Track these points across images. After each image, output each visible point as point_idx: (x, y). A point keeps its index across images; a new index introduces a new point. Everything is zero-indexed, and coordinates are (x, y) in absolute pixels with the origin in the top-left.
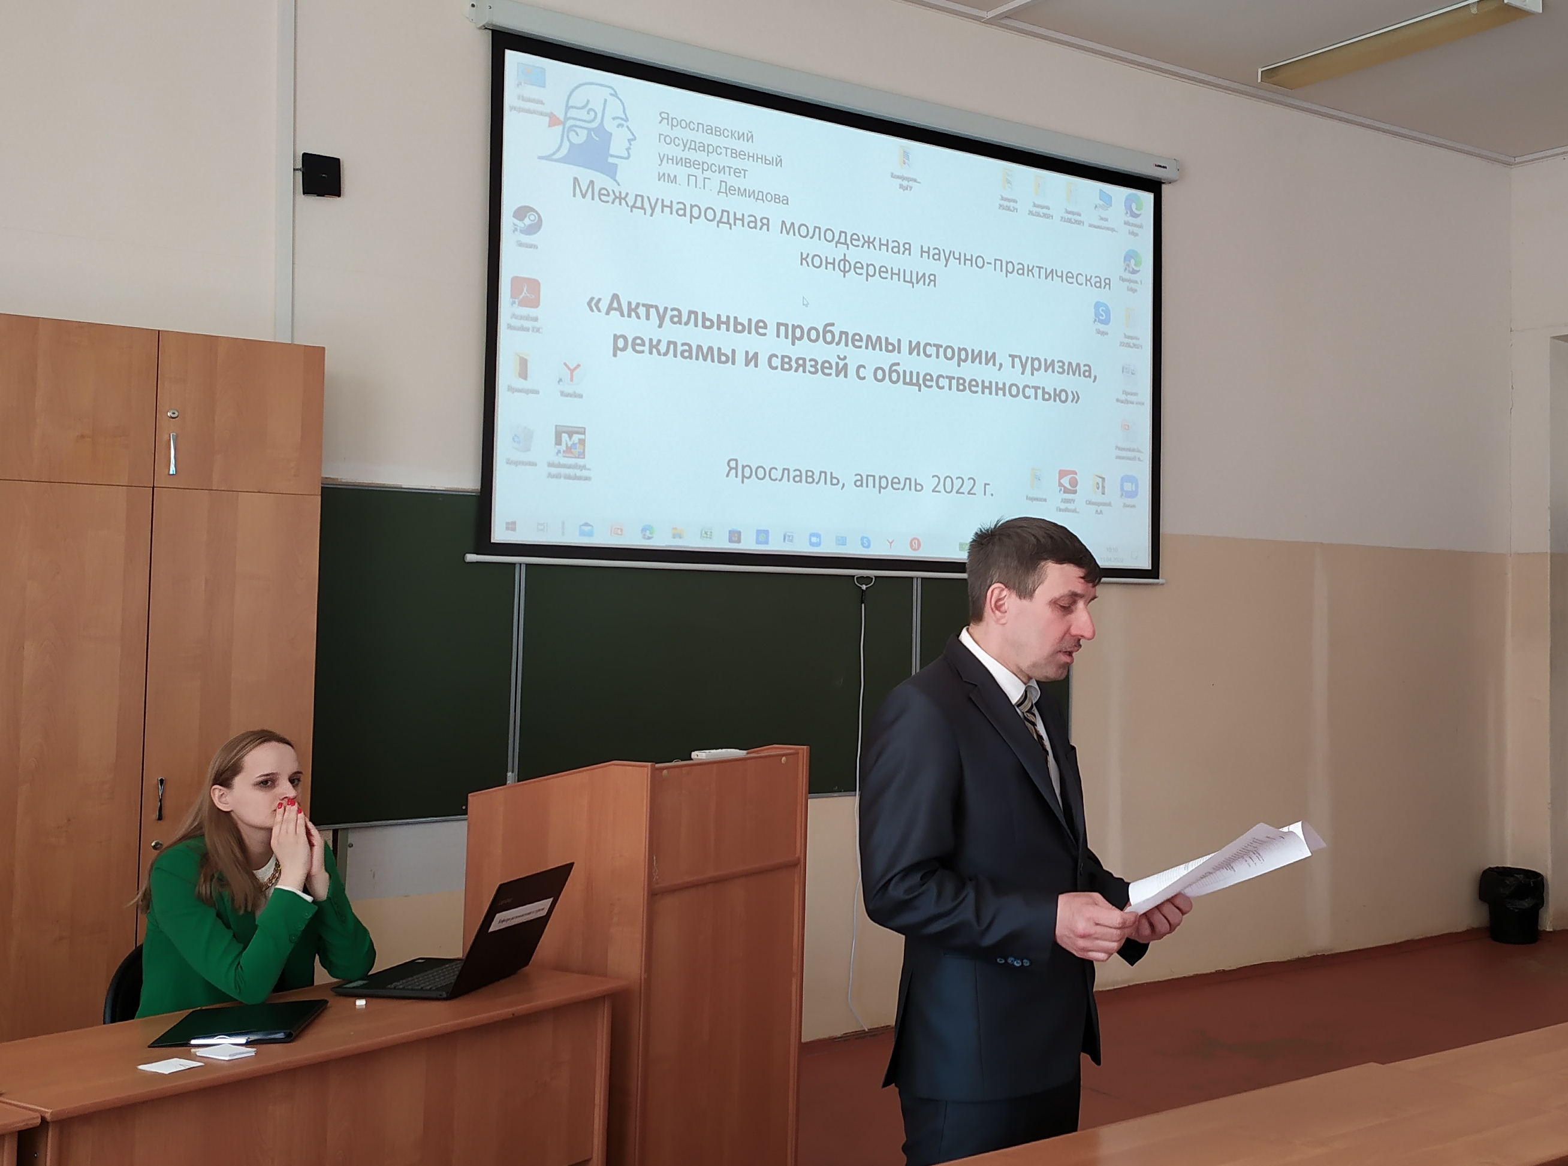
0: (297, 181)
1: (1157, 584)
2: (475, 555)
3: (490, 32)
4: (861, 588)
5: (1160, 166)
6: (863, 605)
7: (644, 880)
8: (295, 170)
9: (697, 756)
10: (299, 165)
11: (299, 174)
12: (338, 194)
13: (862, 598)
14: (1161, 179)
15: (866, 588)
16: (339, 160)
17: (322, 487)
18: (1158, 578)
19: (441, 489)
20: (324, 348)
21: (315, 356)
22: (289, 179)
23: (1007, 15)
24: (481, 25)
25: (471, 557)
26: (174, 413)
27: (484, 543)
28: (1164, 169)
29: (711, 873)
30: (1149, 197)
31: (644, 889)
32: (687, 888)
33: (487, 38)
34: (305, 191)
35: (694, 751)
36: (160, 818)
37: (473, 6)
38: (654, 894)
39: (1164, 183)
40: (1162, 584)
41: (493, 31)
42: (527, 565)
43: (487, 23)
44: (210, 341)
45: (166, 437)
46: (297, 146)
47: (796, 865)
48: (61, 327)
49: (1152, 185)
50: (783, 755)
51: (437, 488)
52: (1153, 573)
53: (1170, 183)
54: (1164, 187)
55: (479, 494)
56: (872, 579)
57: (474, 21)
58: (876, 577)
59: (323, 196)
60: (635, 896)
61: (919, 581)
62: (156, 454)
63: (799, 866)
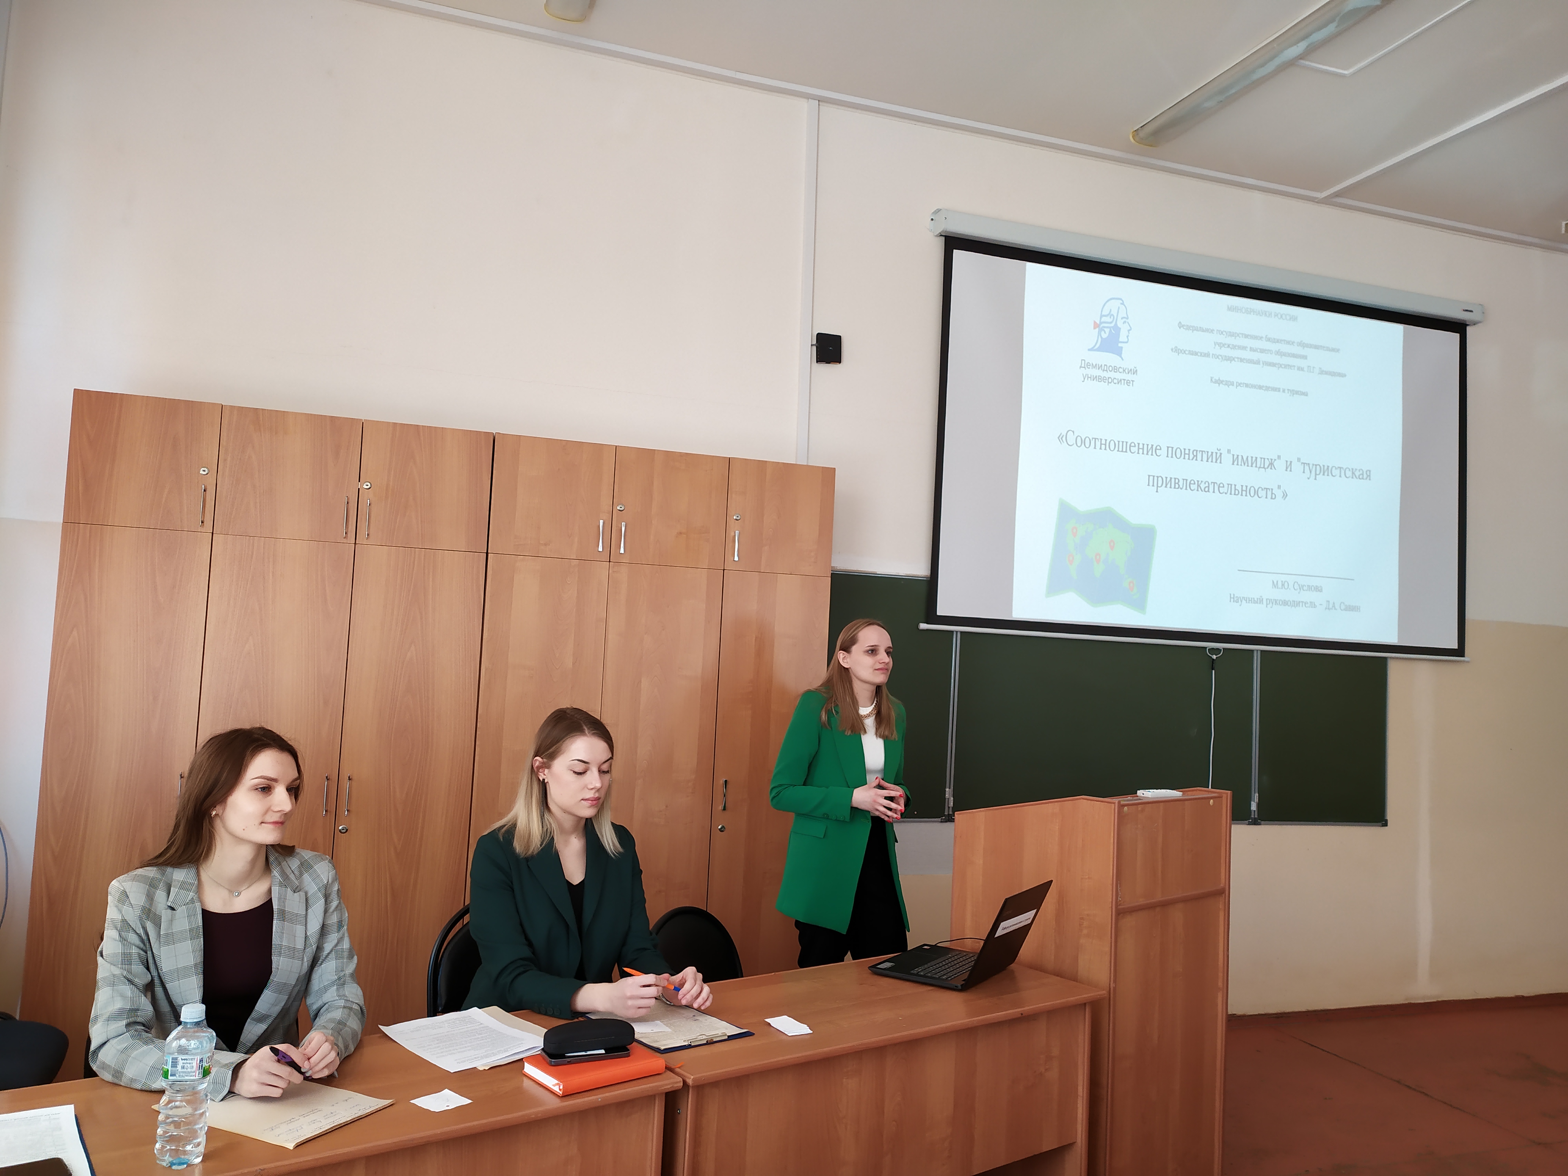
0: (813, 352)
1: (1464, 661)
2: (926, 625)
3: (944, 238)
4: (1211, 657)
5: (1467, 310)
6: (1213, 671)
7: (1112, 902)
8: (812, 345)
9: (1143, 794)
10: (815, 342)
11: (815, 348)
12: (839, 361)
13: (1213, 665)
14: (1465, 321)
15: (1216, 658)
16: (840, 336)
17: (832, 573)
18: (1464, 656)
19: (903, 575)
20: (835, 468)
21: (828, 475)
22: (807, 350)
23: (1337, 194)
24: (938, 233)
25: (923, 626)
26: (738, 517)
27: (931, 616)
28: (1471, 313)
29: (1159, 898)
30: (1456, 336)
31: (1112, 909)
32: (1144, 909)
33: (940, 244)
34: (818, 360)
35: (1139, 790)
36: (724, 809)
37: (932, 220)
38: (1120, 912)
39: (1468, 325)
40: (1468, 662)
41: (946, 237)
42: (961, 632)
43: (942, 231)
44: (762, 464)
45: (733, 534)
46: (814, 328)
47: (1222, 893)
48: (669, 455)
49: (1458, 327)
50: (1212, 798)
51: (900, 574)
52: (1460, 652)
53: (1474, 325)
54: (1468, 328)
55: (929, 579)
56: (1221, 650)
57: (932, 231)
58: (1223, 649)
59: (829, 363)
60: (1103, 914)
61: (1259, 653)
62: (726, 544)
63: (1224, 895)
